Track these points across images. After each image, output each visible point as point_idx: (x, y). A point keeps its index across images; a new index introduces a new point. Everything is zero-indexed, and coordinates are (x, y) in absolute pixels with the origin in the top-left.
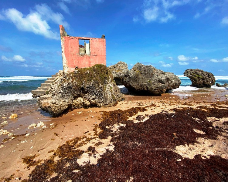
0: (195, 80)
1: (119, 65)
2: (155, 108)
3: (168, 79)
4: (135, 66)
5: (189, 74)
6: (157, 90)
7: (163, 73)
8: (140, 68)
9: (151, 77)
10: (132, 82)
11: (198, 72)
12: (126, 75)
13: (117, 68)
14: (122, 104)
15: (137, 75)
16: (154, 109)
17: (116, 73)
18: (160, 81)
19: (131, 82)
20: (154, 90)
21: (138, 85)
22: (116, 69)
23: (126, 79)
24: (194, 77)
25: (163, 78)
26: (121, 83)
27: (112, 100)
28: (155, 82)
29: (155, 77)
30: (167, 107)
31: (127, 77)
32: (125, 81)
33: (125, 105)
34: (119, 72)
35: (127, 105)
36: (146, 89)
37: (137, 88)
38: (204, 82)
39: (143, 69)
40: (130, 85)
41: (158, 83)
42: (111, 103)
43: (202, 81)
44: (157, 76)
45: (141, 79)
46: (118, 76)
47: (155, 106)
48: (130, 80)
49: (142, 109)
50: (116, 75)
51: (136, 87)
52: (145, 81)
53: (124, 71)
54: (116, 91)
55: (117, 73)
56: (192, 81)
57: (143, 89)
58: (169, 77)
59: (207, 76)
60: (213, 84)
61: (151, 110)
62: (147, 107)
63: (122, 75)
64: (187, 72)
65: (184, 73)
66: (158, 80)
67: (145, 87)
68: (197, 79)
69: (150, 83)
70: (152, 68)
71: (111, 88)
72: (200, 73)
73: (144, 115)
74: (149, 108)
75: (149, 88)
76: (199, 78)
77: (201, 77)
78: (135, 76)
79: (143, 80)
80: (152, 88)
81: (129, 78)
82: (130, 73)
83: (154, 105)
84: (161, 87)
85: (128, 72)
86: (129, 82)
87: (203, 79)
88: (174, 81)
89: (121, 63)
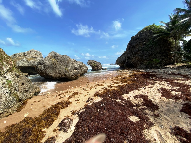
0: (94, 67)
1: (31, 53)
2: (79, 97)
3: (80, 66)
4: (50, 55)
5: (90, 63)
6: (74, 75)
7: (76, 62)
8: (56, 56)
9: (67, 65)
10: (49, 70)
11: (94, 62)
12: (40, 63)
13: (29, 56)
14: (35, 102)
15: (54, 63)
16: (78, 99)
17: (27, 61)
18: (75, 68)
19: (47, 70)
20: (72, 76)
21: (56, 73)
22: (27, 56)
23: (41, 67)
24: (92, 65)
25: (77, 66)
26: (36, 72)
27: (11, 102)
28: (71, 69)
29: (71, 65)
30: (89, 92)
31: (42, 65)
32: (40, 70)
33: (39, 103)
34: (32, 60)
35: (43, 102)
36: (64, 76)
37: (55, 76)
38: (97, 68)
39: (59, 58)
40: (47, 74)
41: (74, 70)
42: (10, 108)
43: (96, 68)
44: (72, 64)
45: (58, 67)
46: (31, 65)
47: (78, 94)
48: (45, 68)
49: (65, 104)
50: (27, 63)
51: (53, 75)
52: (62, 69)
53: (38, 59)
54: (23, 84)
55: (29, 62)
56: (92, 68)
57: (61, 76)
58: (81, 65)
59: (98, 64)
60: (101, 69)
61: (76, 100)
62: (70, 97)
63: (35, 63)
64: (89, 62)
65: (88, 63)
66: (73, 67)
67: (63, 74)
68: (94, 66)
69: (67, 70)
70: (67, 57)
71: (9, 82)
72: (95, 63)
73: (70, 114)
74: (73, 98)
75: (67, 74)
76: (95, 65)
77: (96, 65)
78: (51, 64)
79: (60, 67)
80: (69, 75)
81: (45, 66)
82: (45, 60)
83: (76, 93)
84: (77, 73)
85: (42, 60)
86: (44, 70)
87: (97, 66)
88: (84, 68)
89: (34, 51)
